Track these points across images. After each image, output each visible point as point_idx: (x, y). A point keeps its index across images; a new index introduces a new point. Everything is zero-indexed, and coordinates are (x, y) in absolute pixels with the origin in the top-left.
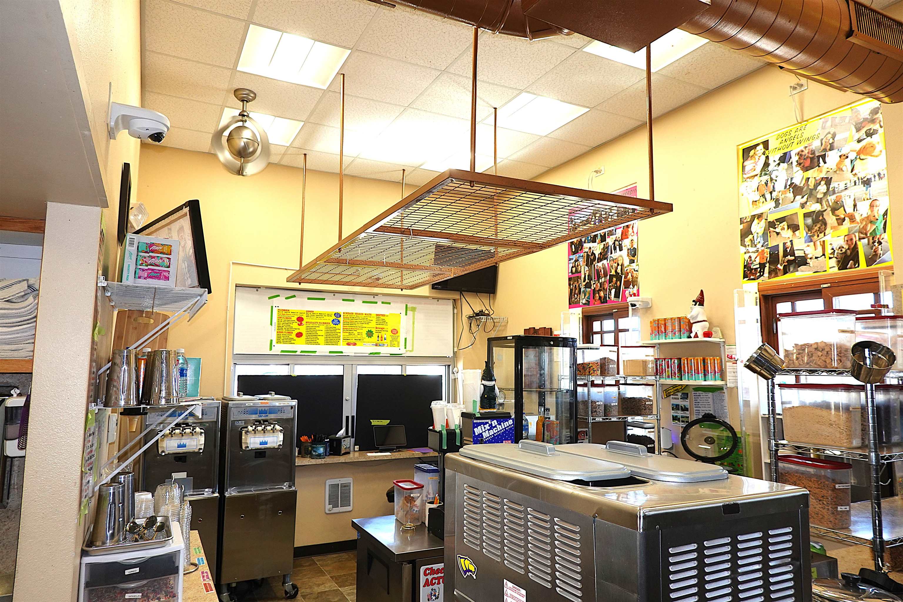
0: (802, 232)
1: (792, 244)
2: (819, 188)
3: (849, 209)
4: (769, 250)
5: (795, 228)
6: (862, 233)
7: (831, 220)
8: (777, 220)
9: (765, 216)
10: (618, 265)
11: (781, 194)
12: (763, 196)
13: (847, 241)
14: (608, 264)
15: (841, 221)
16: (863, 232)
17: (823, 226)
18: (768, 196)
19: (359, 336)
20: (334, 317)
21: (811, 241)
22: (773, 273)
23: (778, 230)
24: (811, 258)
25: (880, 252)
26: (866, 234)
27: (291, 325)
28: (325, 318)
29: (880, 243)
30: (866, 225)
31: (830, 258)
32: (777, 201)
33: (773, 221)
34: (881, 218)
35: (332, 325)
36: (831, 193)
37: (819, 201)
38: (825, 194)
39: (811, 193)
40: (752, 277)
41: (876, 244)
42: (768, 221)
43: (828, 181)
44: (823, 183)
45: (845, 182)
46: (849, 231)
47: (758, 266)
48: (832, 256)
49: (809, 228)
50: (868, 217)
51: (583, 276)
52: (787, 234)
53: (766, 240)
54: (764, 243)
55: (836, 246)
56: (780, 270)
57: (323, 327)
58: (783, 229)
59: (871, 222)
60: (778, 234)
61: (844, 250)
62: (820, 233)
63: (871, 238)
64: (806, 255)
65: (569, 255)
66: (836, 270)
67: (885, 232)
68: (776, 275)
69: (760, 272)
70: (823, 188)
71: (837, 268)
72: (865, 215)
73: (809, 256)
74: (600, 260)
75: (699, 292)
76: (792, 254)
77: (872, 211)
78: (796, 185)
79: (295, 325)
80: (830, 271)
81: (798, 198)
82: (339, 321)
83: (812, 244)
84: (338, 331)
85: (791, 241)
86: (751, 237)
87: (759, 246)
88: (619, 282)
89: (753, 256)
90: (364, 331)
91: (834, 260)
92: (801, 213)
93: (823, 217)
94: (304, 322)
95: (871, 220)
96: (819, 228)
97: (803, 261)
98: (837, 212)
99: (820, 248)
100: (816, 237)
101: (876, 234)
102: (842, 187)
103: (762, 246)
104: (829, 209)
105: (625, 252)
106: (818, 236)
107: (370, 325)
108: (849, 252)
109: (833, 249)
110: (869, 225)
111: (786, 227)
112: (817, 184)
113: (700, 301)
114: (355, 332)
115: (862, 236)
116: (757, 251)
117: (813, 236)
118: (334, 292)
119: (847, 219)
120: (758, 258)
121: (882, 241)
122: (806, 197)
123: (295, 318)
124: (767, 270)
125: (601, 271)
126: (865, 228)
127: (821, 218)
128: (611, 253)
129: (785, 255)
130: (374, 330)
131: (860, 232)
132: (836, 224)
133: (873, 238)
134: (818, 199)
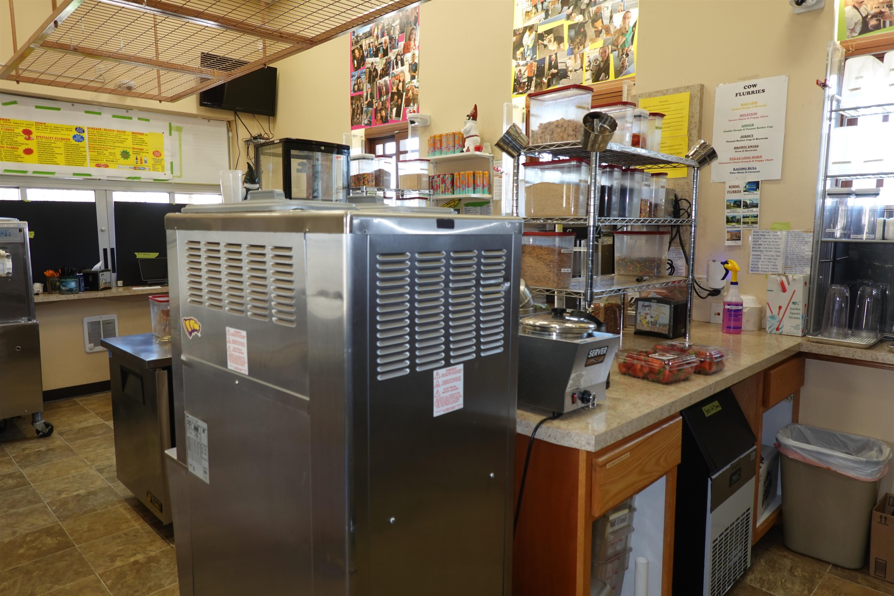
0: (566, 45)
1: (556, 57)
3: (606, 22)
4: (536, 63)
5: (559, 40)
6: (614, 46)
7: (590, 31)
9: (535, 28)
10: (400, 81)
11: (550, 4)
12: (535, 6)
13: (602, 53)
14: (390, 80)
15: (598, 33)
16: (615, 44)
17: (584, 39)
18: (539, 6)
19: (111, 157)
20: (75, 133)
21: (572, 54)
22: (539, 86)
23: (545, 42)
24: (571, 71)
25: (627, 64)
26: (617, 46)
27: (15, 139)
28: (62, 132)
29: (627, 55)
30: (618, 37)
31: (587, 71)
32: (547, 12)
34: (630, 30)
35: (74, 142)
36: (593, 4)
37: (582, 12)
39: (576, 4)
40: (521, 91)
41: (624, 56)
42: (538, 32)
46: (604, 44)
47: (526, 80)
48: (588, 68)
49: (572, 40)
50: (620, 29)
51: (365, 94)
52: (553, 46)
53: (534, 53)
54: (533, 56)
55: (592, 57)
56: (544, 83)
57: (61, 144)
58: (550, 41)
59: (622, 34)
60: (545, 46)
61: (598, 62)
62: (581, 45)
63: (621, 50)
64: (567, 67)
65: (351, 72)
67: (632, 44)
68: (541, 89)
69: (527, 86)
71: (591, 81)
72: (618, 27)
73: (570, 69)
74: (382, 76)
75: (473, 107)
76: (556, 67)
77: (624, 23)
79: (22, 139)
81: (566, 8)
82: (82, 138)
83: (573, 56)
84: (82, 149)
85: (556, 54)
86: (522, 49)
87: (528, 59)
88: (400, 100)
89: (523, 69)
90: (118, 152)
91: (590, 72)
92: (567, 24)
93: (584, 29)
94: (33, 136)
95: (622, 32)
96: (580, 40)
97: (564, 74)
98: (596, 24)
99: (579, 61)
100: (576, 50)
101: (625, 46)
103: (531, 59)
104: (590, 21)
105: (406, 68)
106: (579, 48)
107: (125, 145)
108: (602, 64)
109: (589, 61)
110: (621, 37)
111: (553, 39)
113: (474, 116)
114: (105, 152)
115: (614, 48)
116: (526, 64)
117: (574, 48)
118: (73, 102)
119: (603, 31)
120: (527, 71)
121: (629, 53)
122: (571, 8)
123: (20, 130)
124: (533, 83)
125: (383, 88)
126: (617, 40)
127: (582, 30)
128: (393, 69)
129: (550, 68)
130: (130, 151)
131: (613, 44)
132: (594, 36)
133: (623, 50)
134: (582, 9)
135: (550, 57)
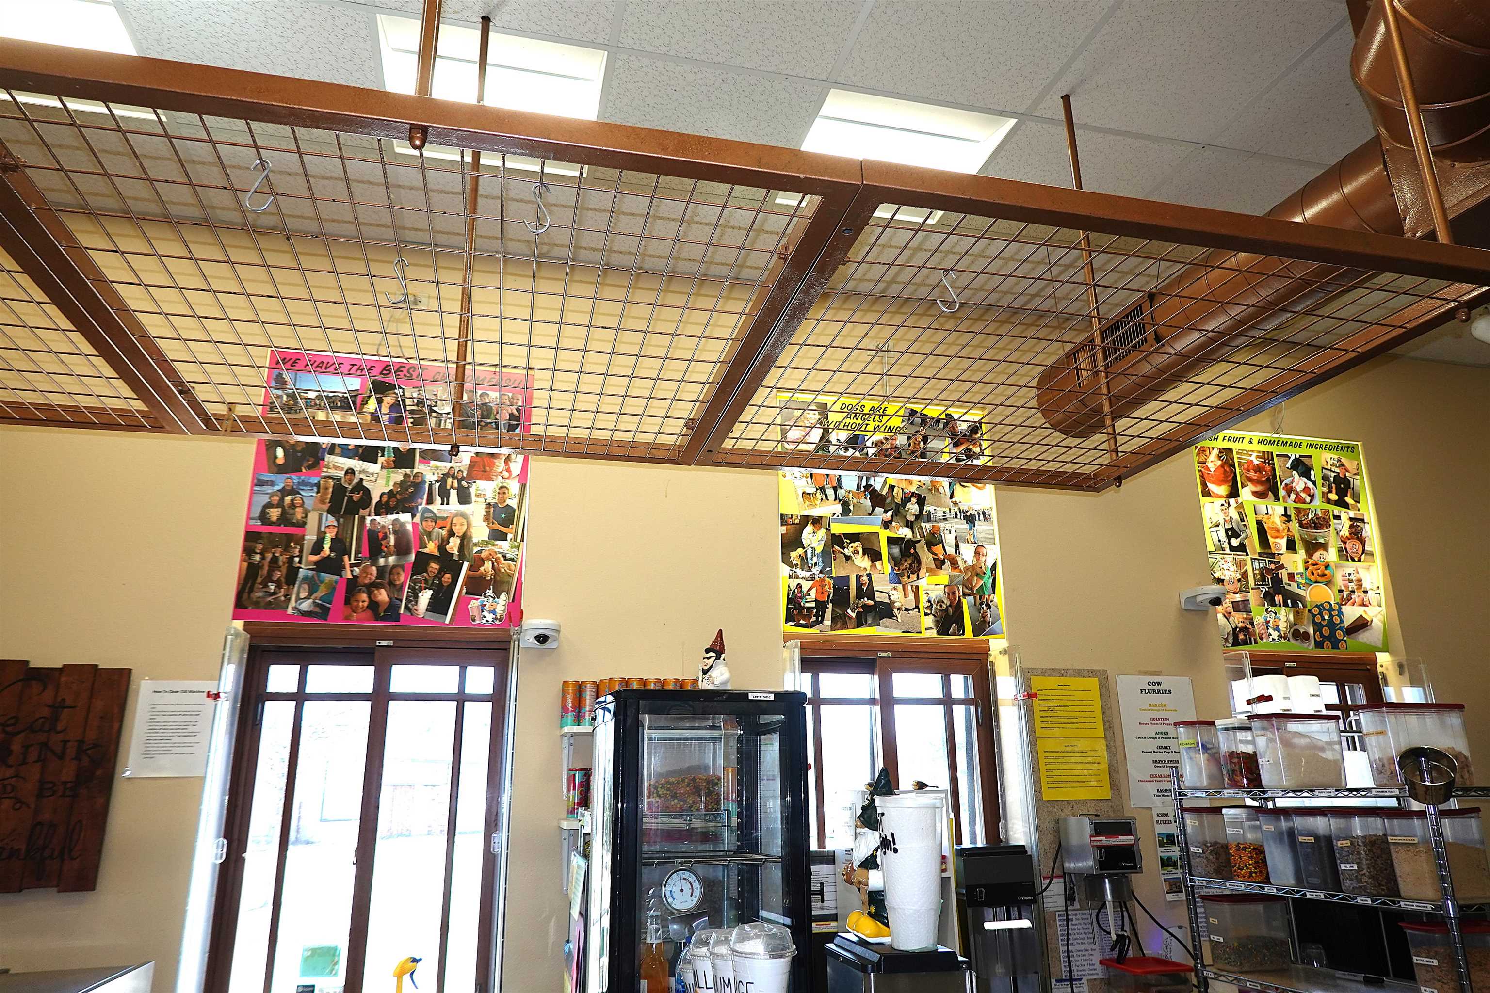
0: (885, 566)
1: (870, 579)
2: (909, 505)
3: (951, 550)
4: (832, 582)
5: (875, 556)
6: (967, 588)
7: (927, 558)
8: (847, 536)
9: (825, 523)
10: (452, 534)
11: (851, 496)
12: (822, 489)
13: (948, 594)
14: (415, 525)
15: (939, 564)
16: (967, 586)
17: (916, 565)
18: (830, 492)
21: (899, 582)
22: (839, 620)
23: (847, 552)
24: (898, 609)
25: (989, 618)
26: (972, 590)
29: (989, 607)
30: (972, 577)
31: (926, 614)
32: (845, 505)
33: (840, 536)
34: (989, 572)
36: (926, 519)
37: (909, 525)
38: (917, 517)
39: (899, 510)
40: (802, 622)
41: (984, 607)
42: (832, 532)
43: (921, 502)
44: (914, 500)
45: (944, 509)
46: (950, 581)
47: (813, 605)
48: (929, 612)
49: (896, 562)
50: (973, 567)
51: (310, 537)
52: (863, 562)
53: (827, 563)
54: (824, 568)
55: (933, 596)
56: (850, 618)
58: (856, 552)
59: (977, 575)
60: (848, 558)
61: (944, 606)
62: (912, 573)
63: (978, 597)
64: (892, 602)
65: (256, 469)
66: (933, 633)
67: (994, 593)
68: (845, 626)
69: (817, 615)
70: (913, 507)
71: (935, 631)
72: (969, 563)
73: (897, 605)
74: (383, 508)
75: (716, 633)
76: (871, 595)
77: (978, 560)
78: (874, 490)
80: (925, 634)
81: (879, 510)
83: (900, 586)
85: (869, 575)
86: (800, 551)
87: (816, 570)
88: (448, 576)
89: (806, 586)
91: (931, 618)
92: (884, 535)
93: (915, 549)
95: (976, 571)
96: (910, 565)
97: (885, 611)
98: (934, 549)
99: (911, 596)
100: (905, 578)
101: (984, 593)
102: (939, 515)
103: (821, 572)
104: (923, 541)
106: (909, 577)
108: (951, 610)
109: (929, 601)
110: (975, 578)
111: (861, 550)
112: (906, 500)
115: (967, 591)
116: (812, 579)
117: (902, 575)
119: (947, 562)
120: (814, 590)
121: (991, 604)
122: (890, 513)
124: (828, 613)
125: (385, 537)
126: (970, 580)
127: (912, 551)
128: (430, 501)
129: (860, 594)
131: (964, 585)
132: (932, 565)
133: (980, 598)
134: (907, 521)
135: (858, 577)
